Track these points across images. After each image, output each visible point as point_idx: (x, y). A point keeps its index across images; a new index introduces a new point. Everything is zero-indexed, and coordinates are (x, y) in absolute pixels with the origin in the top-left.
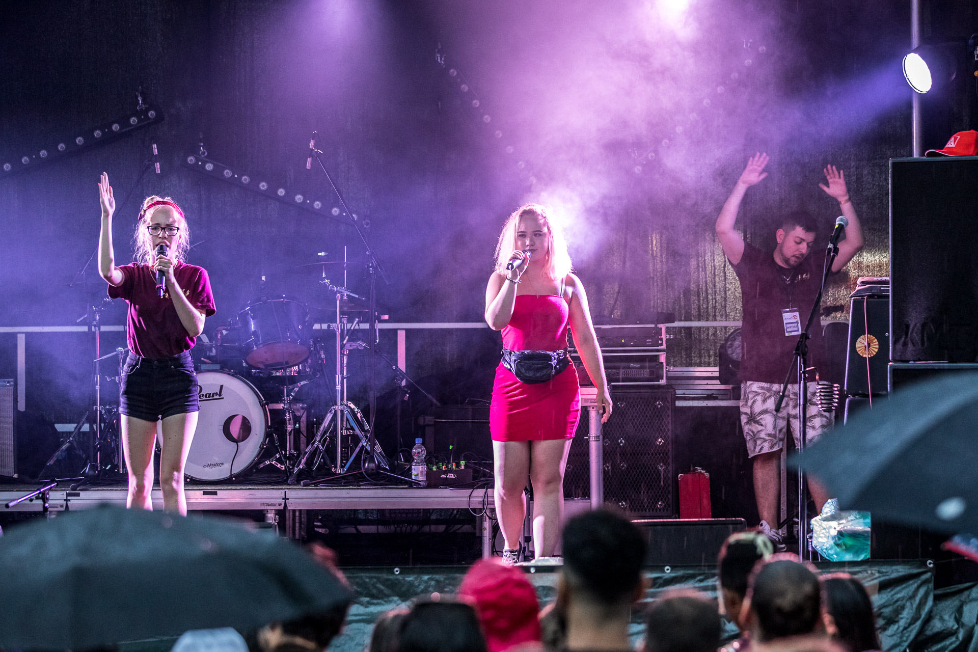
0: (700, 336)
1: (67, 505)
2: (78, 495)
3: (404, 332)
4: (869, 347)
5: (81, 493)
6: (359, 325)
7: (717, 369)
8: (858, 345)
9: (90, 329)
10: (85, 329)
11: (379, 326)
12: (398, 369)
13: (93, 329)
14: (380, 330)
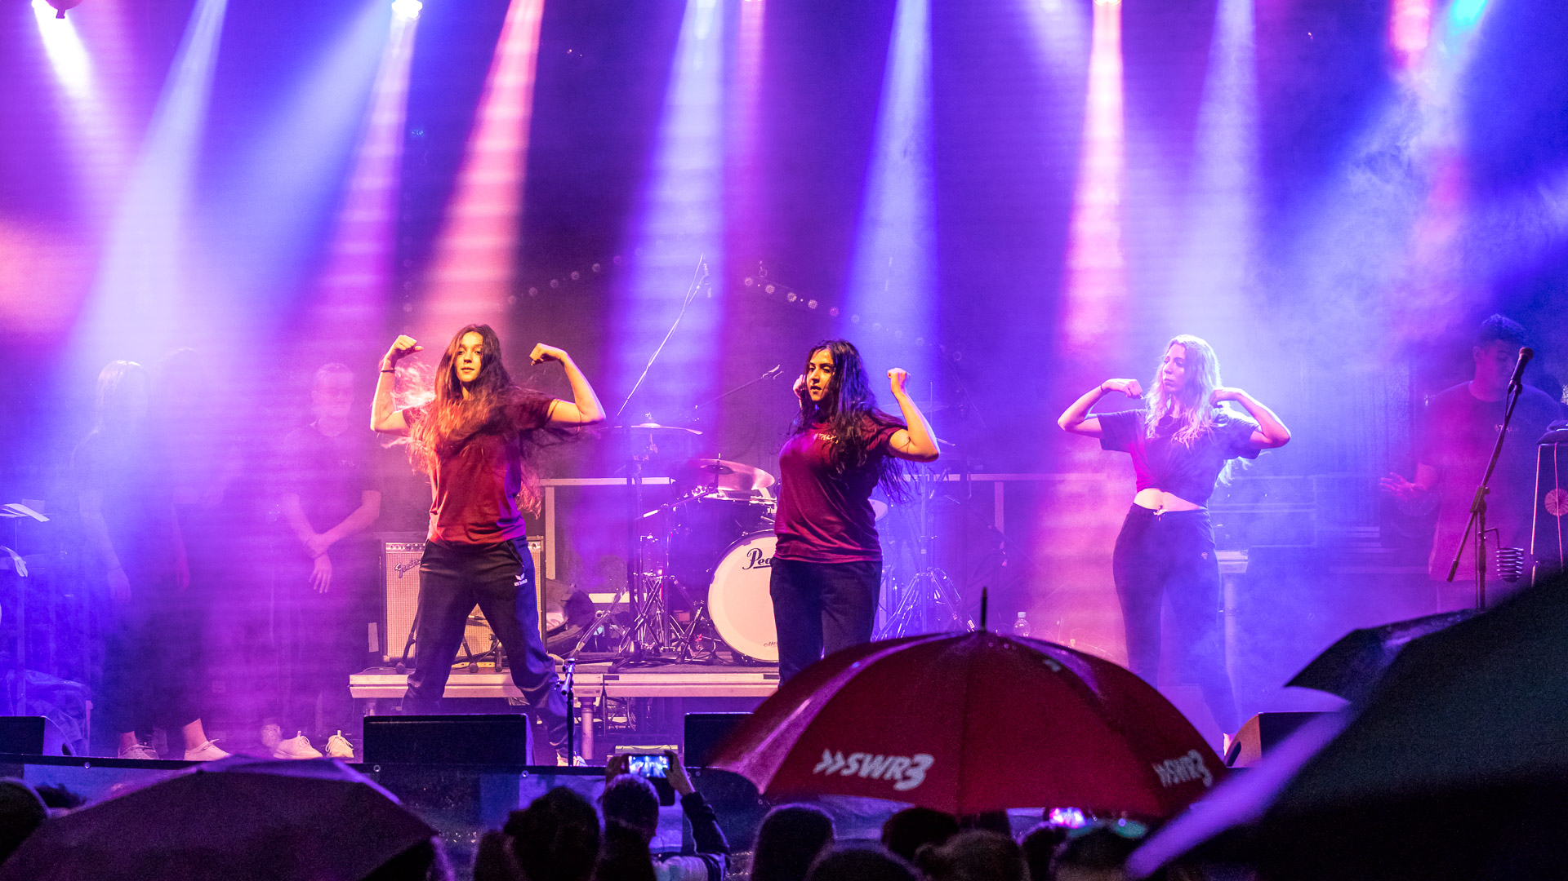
1: (604, 689)
2: (617, 678)
3: (1001, 484)
4: (1559, 504)
5: (621, 676)
6: (948, 478)
8: (1547, 501)
9: (629, 481)
10: (623, 481)
11: (974, 477)
12: (994, 529)
13: (633, 482)
14: (974, 482)
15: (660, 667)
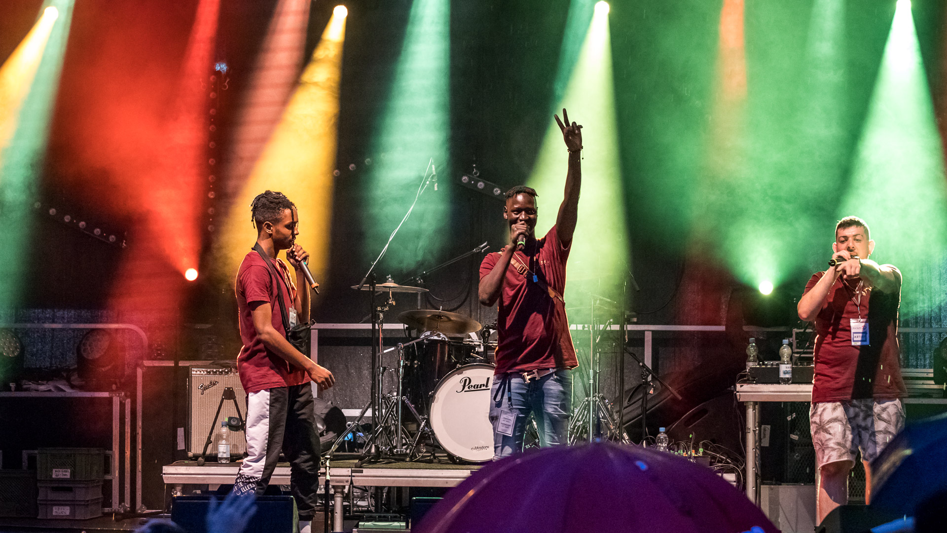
0: (917, 341)
1: (351, 480)
2: (362, 472)
3: (650, 333)
5: (364, 470)
6: (610, 327)
7: (932, 370)
9: (374, 326)
11: (630, 327)
12: (644, 366)
13: (377, 327)
14: (630, 332)
15: (394, 464)
